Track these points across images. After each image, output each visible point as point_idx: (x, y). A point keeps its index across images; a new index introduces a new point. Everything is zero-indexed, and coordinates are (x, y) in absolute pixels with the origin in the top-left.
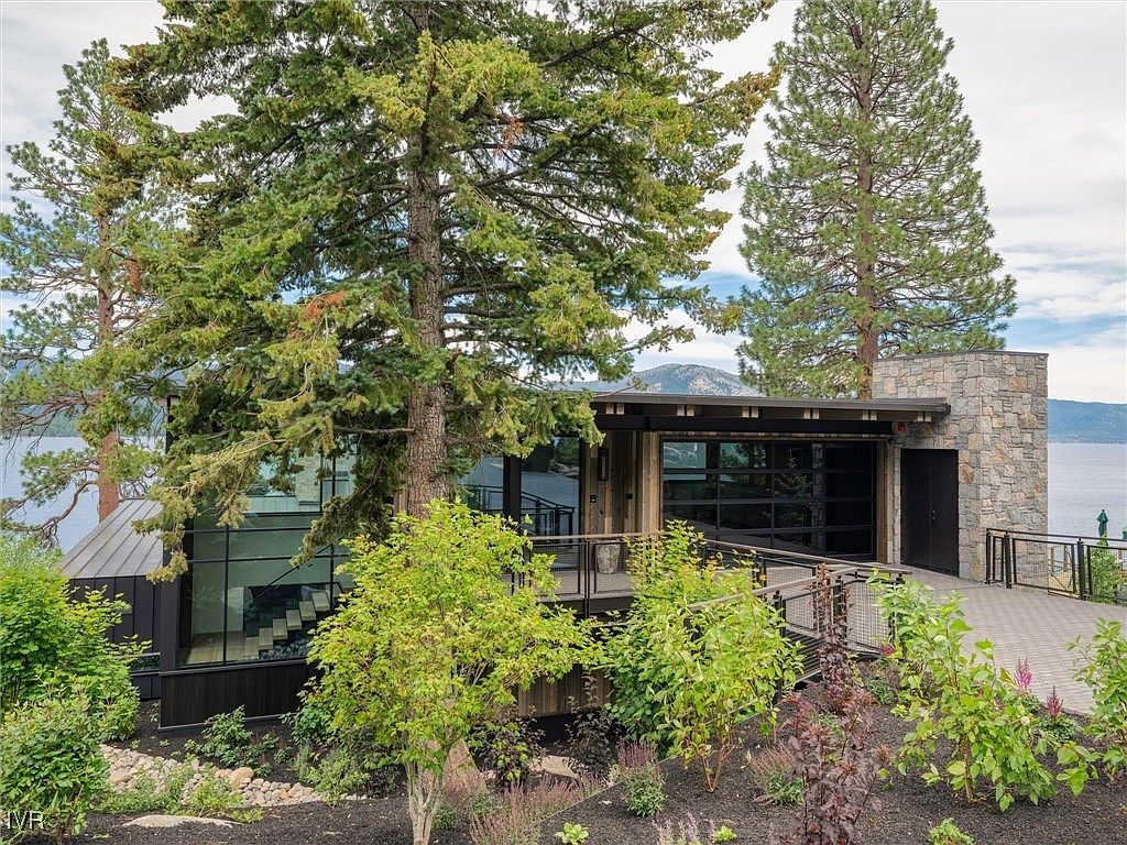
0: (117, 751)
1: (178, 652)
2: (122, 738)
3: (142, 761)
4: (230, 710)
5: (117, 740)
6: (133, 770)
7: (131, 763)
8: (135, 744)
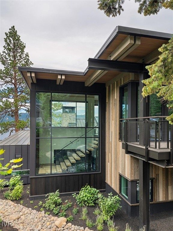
0: (16, 204)
1: (35, 170)
2: (18, 199)
3: (24, 210)
4: (54, 192)
5: (16, 200)
6: (21, 214)
7: (20, 210)
8: (22, 202)
